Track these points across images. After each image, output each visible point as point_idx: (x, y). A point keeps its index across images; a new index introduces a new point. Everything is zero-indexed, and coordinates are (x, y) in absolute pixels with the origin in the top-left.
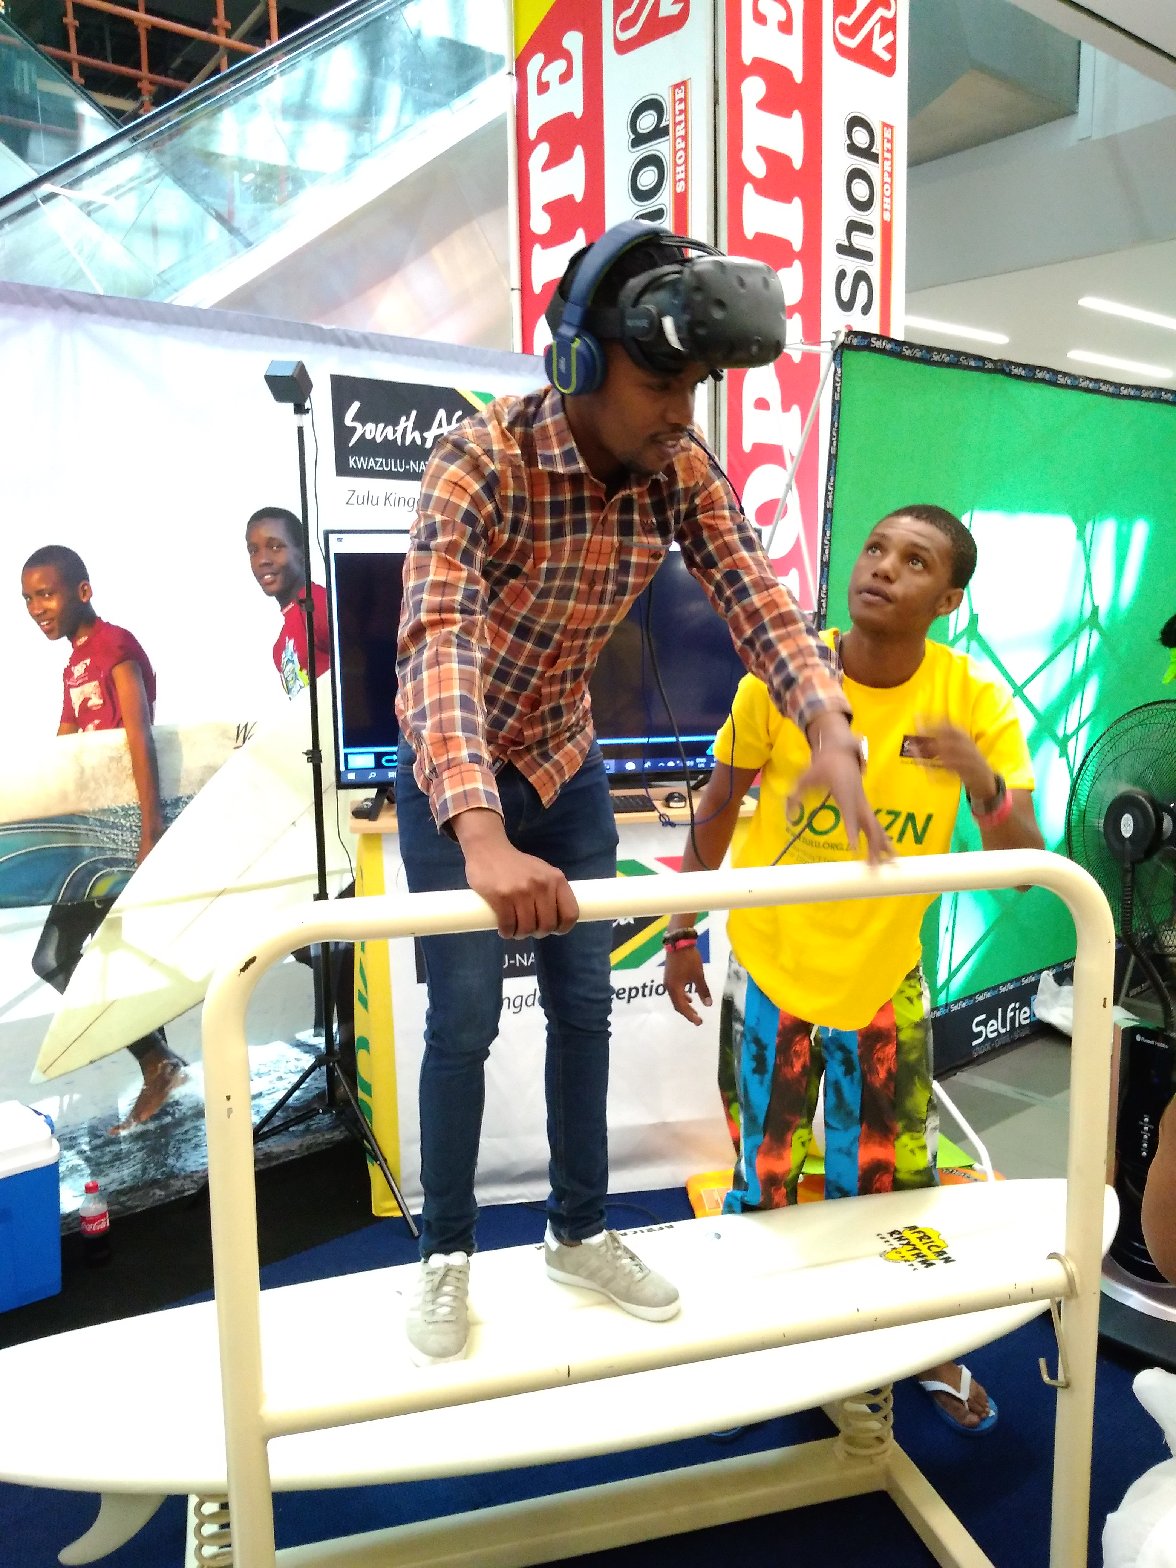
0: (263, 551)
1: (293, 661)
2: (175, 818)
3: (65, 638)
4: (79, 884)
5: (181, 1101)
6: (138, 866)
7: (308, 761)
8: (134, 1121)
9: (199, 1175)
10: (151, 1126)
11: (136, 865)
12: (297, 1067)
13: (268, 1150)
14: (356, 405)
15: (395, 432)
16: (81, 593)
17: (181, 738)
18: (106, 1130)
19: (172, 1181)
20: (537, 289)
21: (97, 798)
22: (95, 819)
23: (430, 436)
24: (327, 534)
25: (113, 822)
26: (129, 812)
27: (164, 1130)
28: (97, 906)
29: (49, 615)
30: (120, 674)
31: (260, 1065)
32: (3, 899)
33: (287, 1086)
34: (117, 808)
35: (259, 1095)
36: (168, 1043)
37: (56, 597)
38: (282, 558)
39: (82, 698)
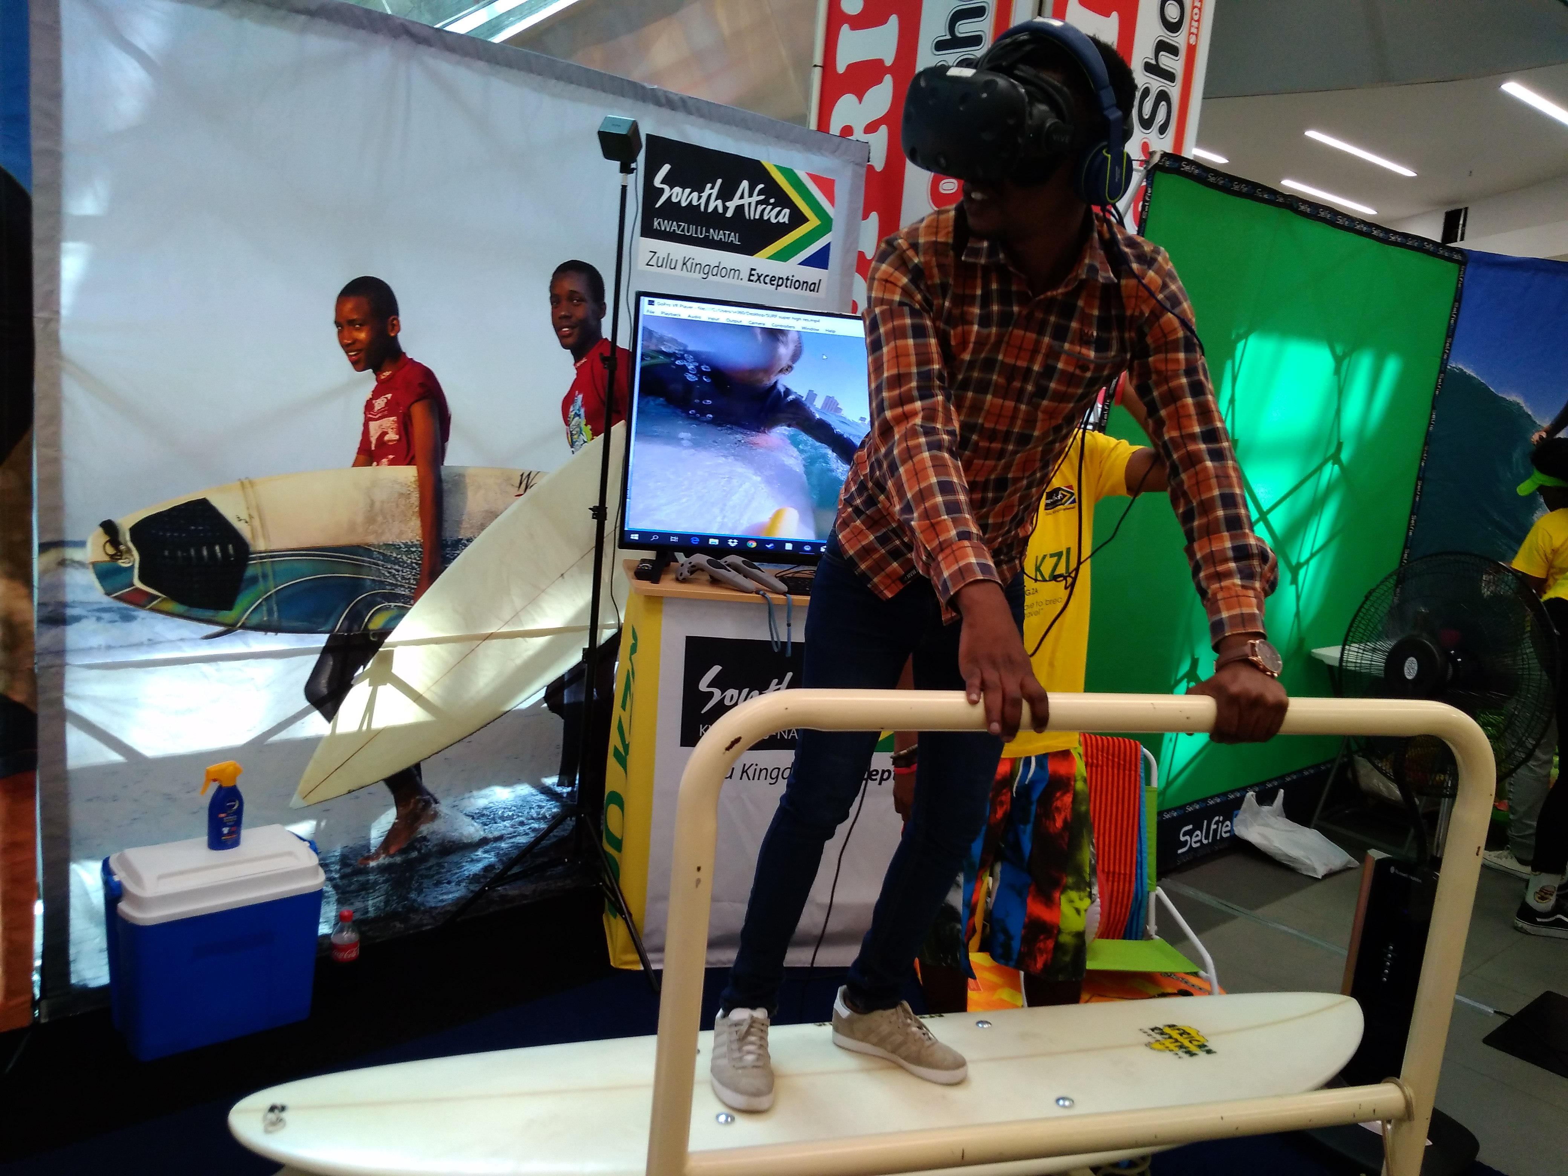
0: (564, 303)
1: (579, 415)
2: (454, 559)
3: (371, 370)
4: (358, 613)
5: (428, 837)
6: (415, 603)
7: (593, 518)
8: (383, 853)
9: (437, 911)
10: (398, 859)
11: (412, 602)
12: (538, 814)
13: (504, 893)
14: (666, 168)
15: (700, 198)
16: (390, 327)
17: (468, 480)
18: (356, 860)
19: (411, 915)
20: (841, 68)
21: (383, 533)
22: (379, 553)
23: (732, 205)
24: (639, 295)
25: (395, 557)
26: (411, 549)
28: (372, 639)
29: (358, 346)
30: (418, 412)
31: (505, 808)
32: (285, 623)
33: (527, 831)
34: (401, 544)
35: (500, 838)
36: (423, 780)
37: (365, 328)
38: (581, 312)
39: (379, 432)
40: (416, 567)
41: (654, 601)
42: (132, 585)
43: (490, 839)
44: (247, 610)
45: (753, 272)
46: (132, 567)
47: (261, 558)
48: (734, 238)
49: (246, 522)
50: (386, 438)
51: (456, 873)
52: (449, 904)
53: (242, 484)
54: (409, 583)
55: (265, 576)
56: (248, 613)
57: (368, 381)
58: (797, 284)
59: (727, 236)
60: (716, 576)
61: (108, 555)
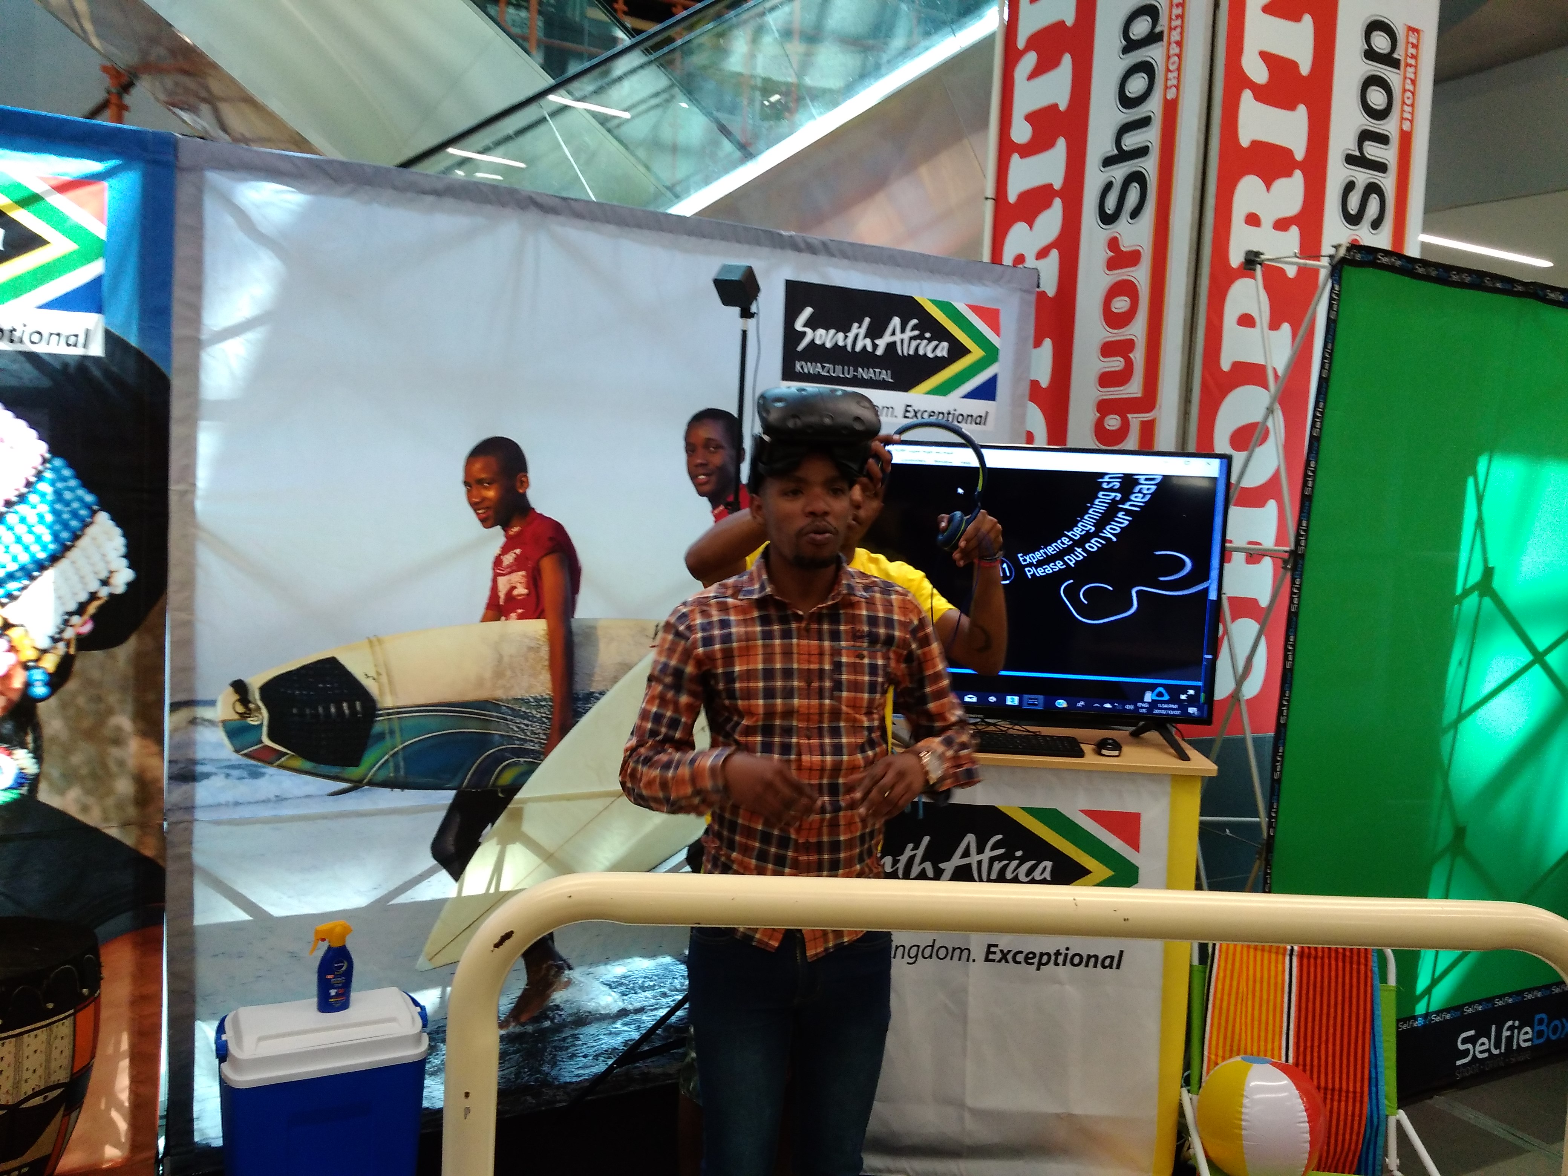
0: (700, 451)
2: (585, 713)
3: (499, 528)
4: (486, 770)
5: (561, 1006)
6: (546, 757)
8: (514, 1021)
9: (572, 1087)
11: (542, 757)
13: (646, 1070)
14: (808, 311)
15: (846, 337)
16: (518, 484)
17: (600, 633)
19: (544, 1090)
20: (1012, 198)
21: (511, 687)
22: (508, 707)
23: (882, 343)
25: (525, 712)
26: (541, 703)
27: (543, 1034)
28: (501, 795)
29: (487, 504)
30: (548, 565)
31: (645, 977)
32: (411, 779)
34: (530, 698)
35: (641, 1010)
36: (556, 945)
37: (495, 486)
38: (718, 459)
39: (508, 587)
40: (546, 721)
42: (261, 742)
43: (630, 1010)
44: (376, 764)
45: (909, 409)
46: (261, 725)
47: (389, 714)
49: (374, 679)
50: (515, 592)
52: (586, 1080)
53: (371, 642)
55: (392, 732)
56: (375, 769)
57: (497, 537)
58: (960, 418)
59: (877, 374)
61: (238, 713)
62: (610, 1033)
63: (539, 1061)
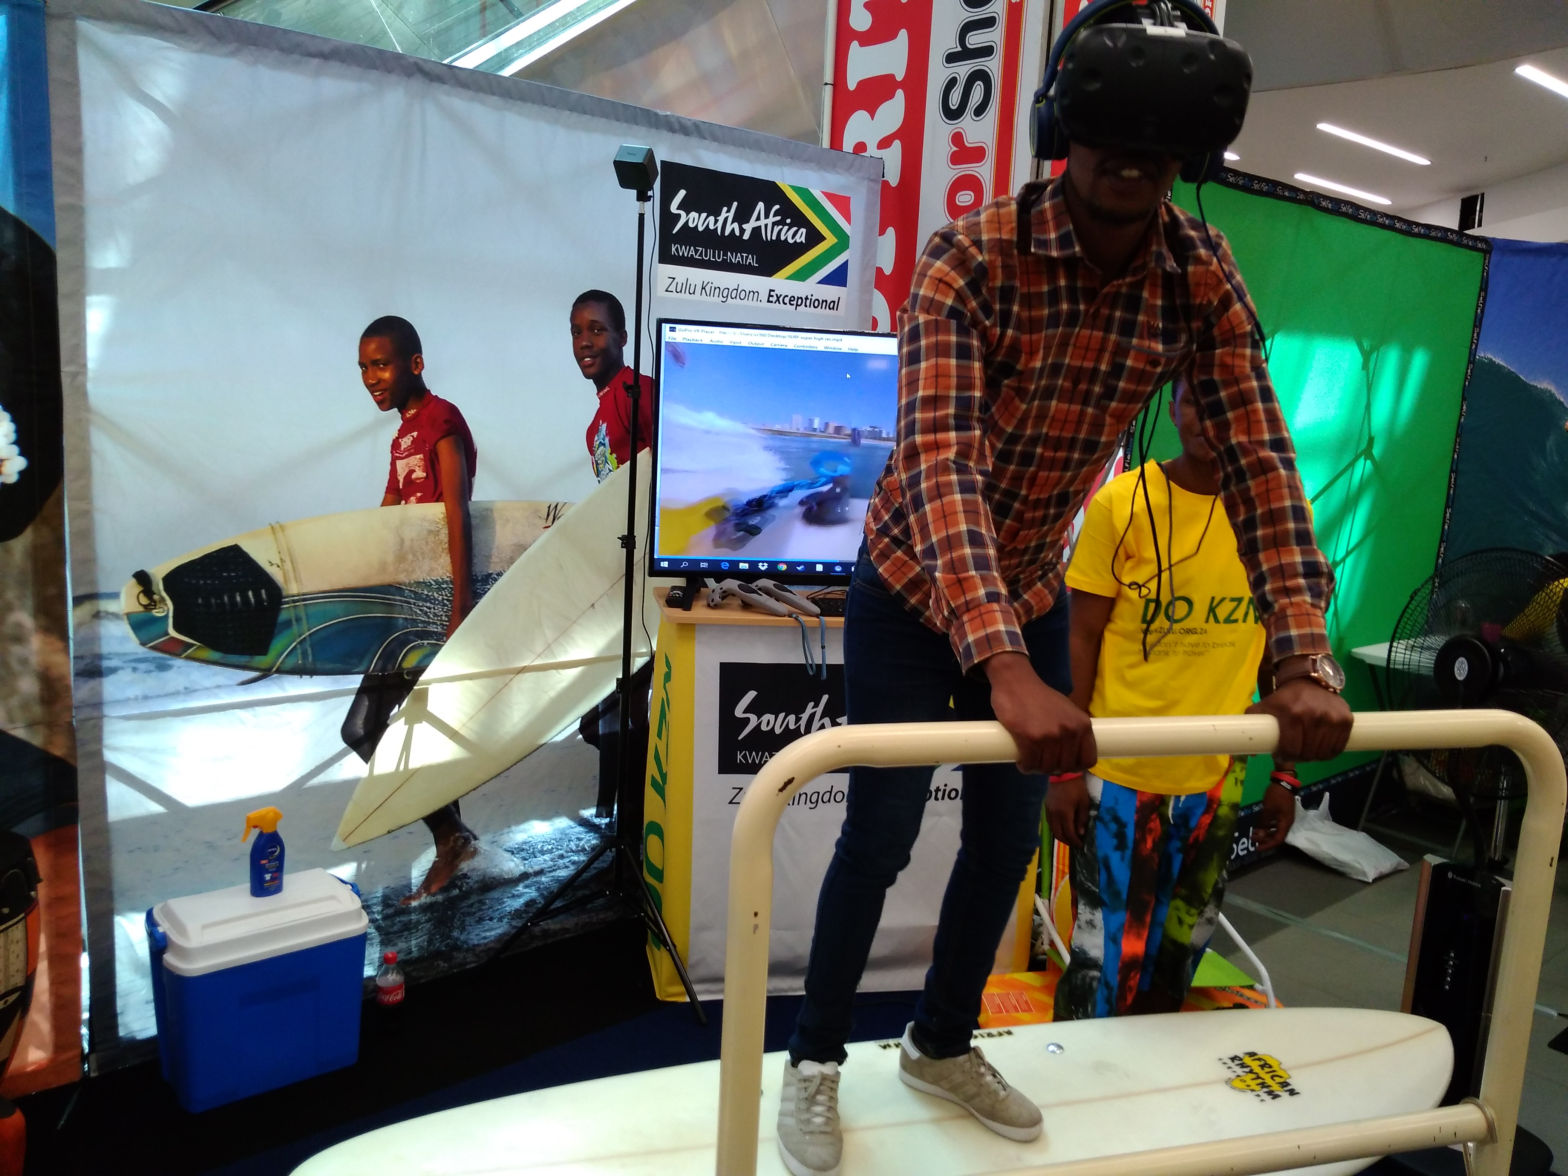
0: (585, 333)
1: (604, 445)
2: (484, 594)
3: (396, 409)
4: (392, 653)
5: (469, 874)
6: (448, 639)
7: (622, 547)
8: (425, 892)
9: (480, 949)
10: (440, 898)
11: (445, 639)
12: (577, 846)
13: (546, 927)
14: (682, 193)
15: (716, 221)
16: (414, 366)
17: (496, 515)
18: (398, 901)
19: (455, 954)
20: (852, 85)
21: (413, 571)
22: (410, 590)
23: (748, 227)
24: (660, 322)
25: (427, 595)
26: (442, 586)
27: (452, 902)
28: (406, 677)
29: (382, 386)
30: (444, 448)
31: (543, 842)
32: (319, 666)
33: (567, 864)
34: (431, 581)
35: (541, 872)
36: (462, 817)
37: (390, 367)
38: (602, 341)
39: (407, 471)
41: (687, 629)
42: (167, 634)
43: (530, 874)
44: (283, 653)
45: (772, 293)
46: (167, 616)
47: (294, 601)
48: (751, 260)
49: (278, 566)
51: (498, 909)
52: (492, 941)
53: (272, 527)
54: (441, 620)
55: (298, 620)
56: (283, 657)
57: (394, 420)
58: (816, 303)
59: (745, 258)
60: (748, 601)
61: (143, 605)
62: (513, 896)
63: (449, 928)
